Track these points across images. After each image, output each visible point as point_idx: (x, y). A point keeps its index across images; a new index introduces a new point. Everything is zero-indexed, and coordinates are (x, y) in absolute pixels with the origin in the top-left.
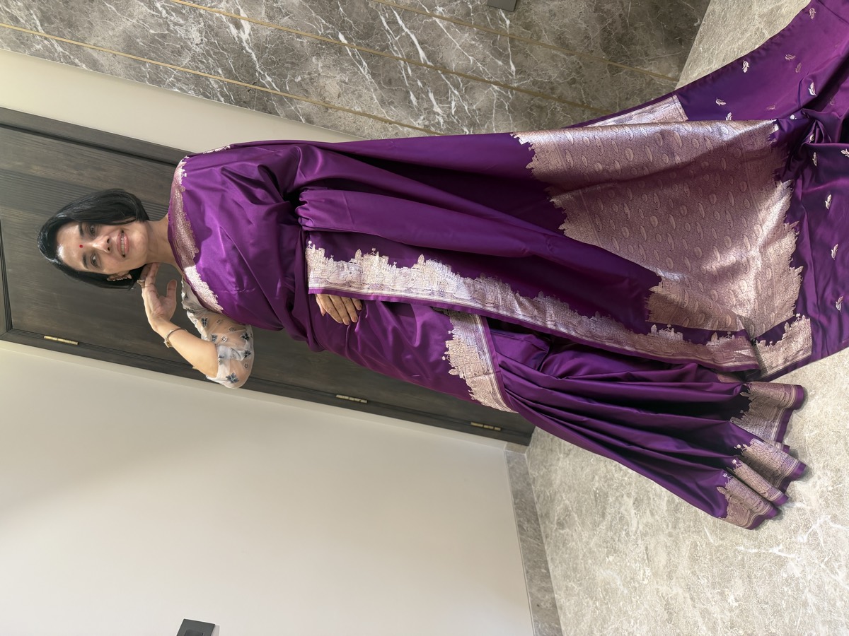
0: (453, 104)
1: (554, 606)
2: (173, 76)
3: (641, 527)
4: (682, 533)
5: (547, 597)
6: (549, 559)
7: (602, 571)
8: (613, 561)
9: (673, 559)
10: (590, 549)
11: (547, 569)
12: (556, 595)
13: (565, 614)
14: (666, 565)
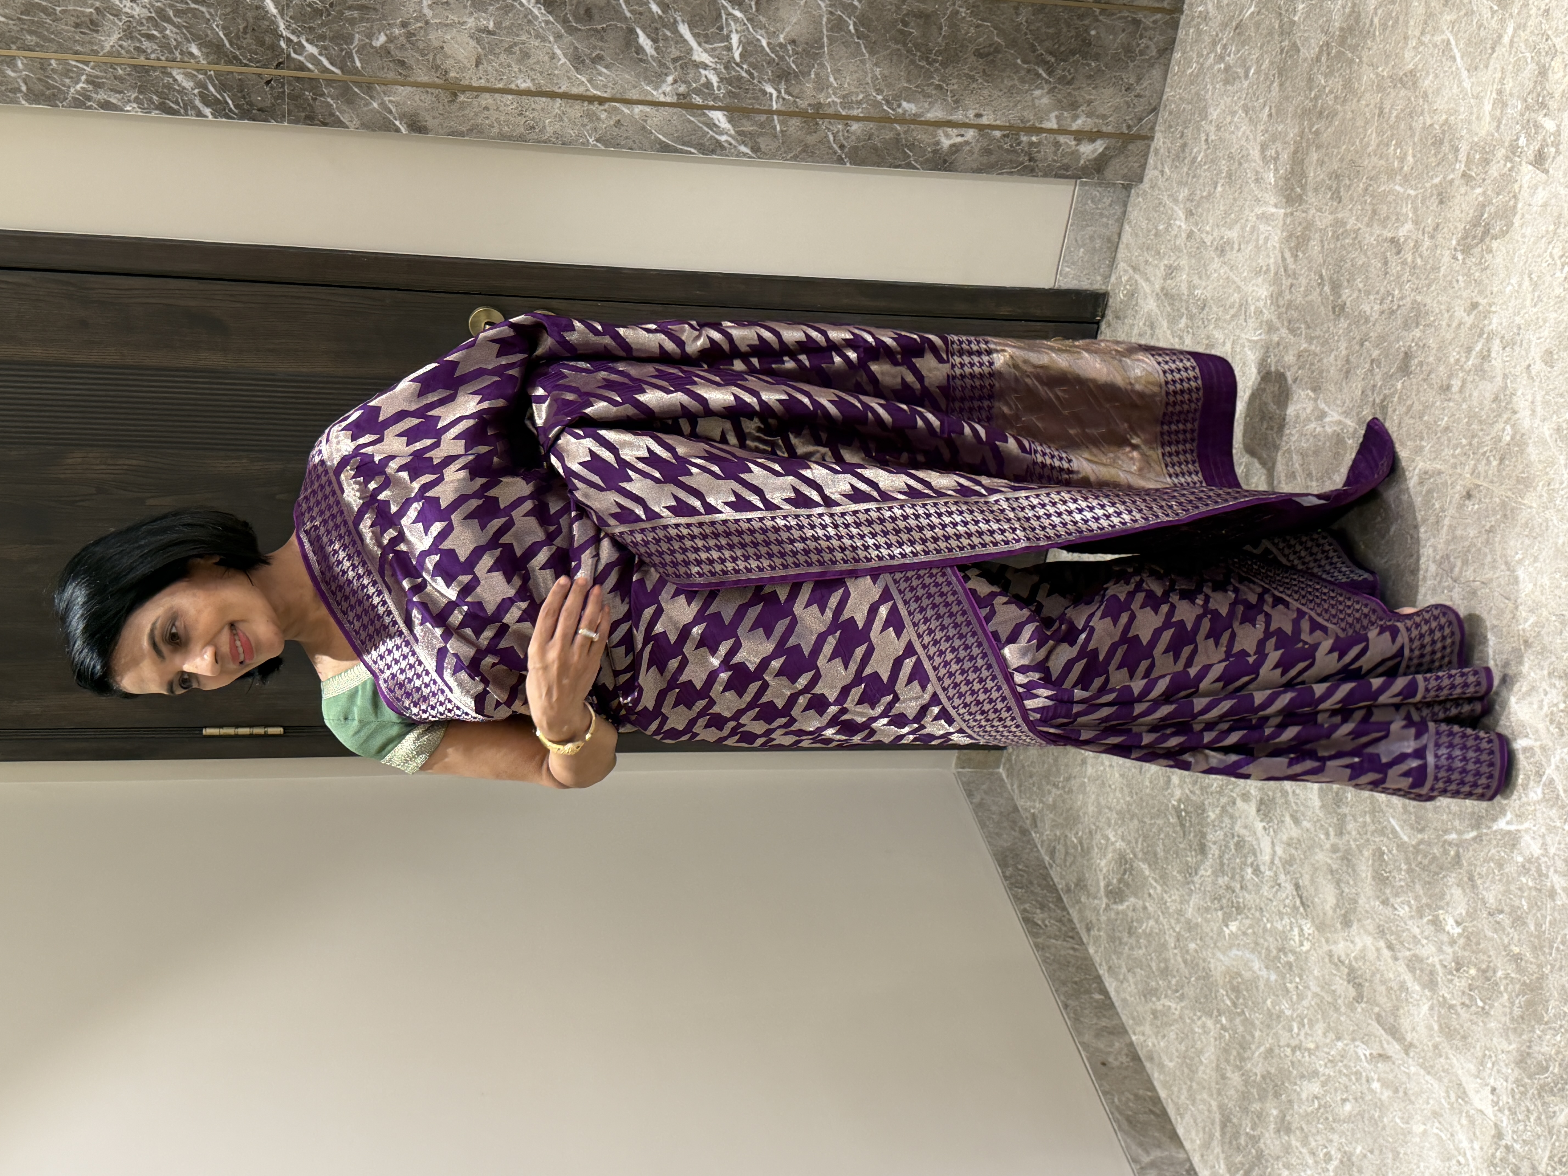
0: (735, 39)
1: (1135, 1058)
2: (84, 78)
3: (1279, 851)
4: (1355, 840)
5: (1117, 1045)
6: (1102, 971)
7: (1221, 957)
8: (1239, 929)
9: (1346, 890)
10: (1188, 922)
11: (1104, 992)
12: (1134, 1038)
13: (1161, 1066)
14: (1337, 905)
